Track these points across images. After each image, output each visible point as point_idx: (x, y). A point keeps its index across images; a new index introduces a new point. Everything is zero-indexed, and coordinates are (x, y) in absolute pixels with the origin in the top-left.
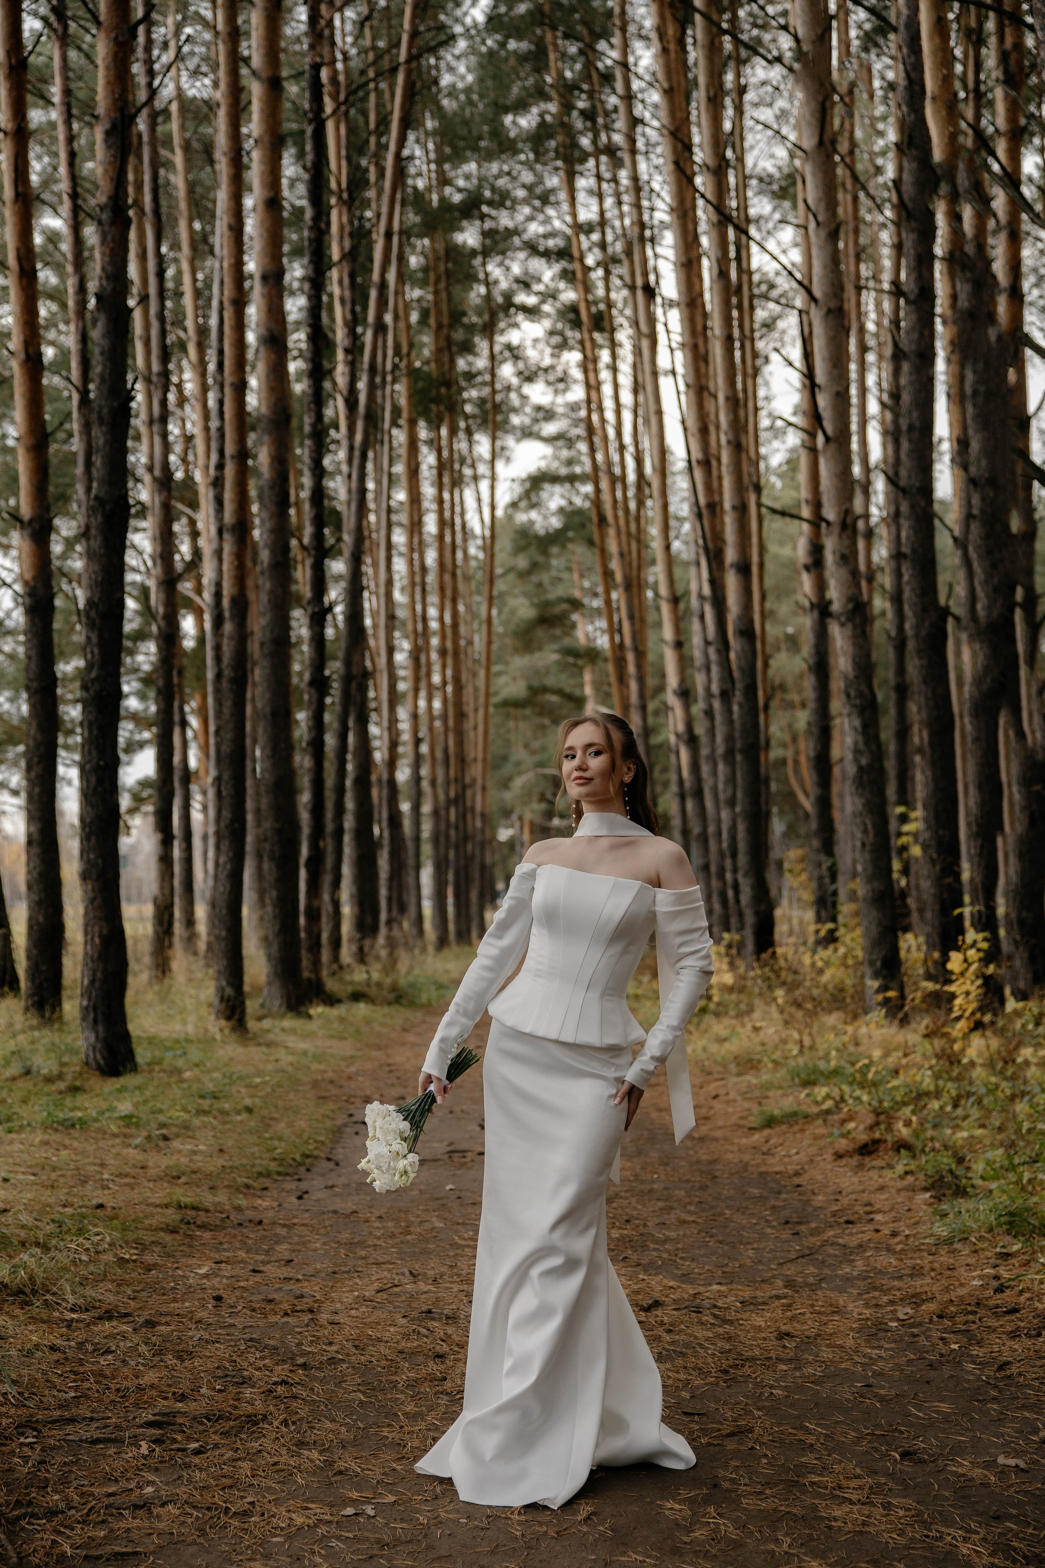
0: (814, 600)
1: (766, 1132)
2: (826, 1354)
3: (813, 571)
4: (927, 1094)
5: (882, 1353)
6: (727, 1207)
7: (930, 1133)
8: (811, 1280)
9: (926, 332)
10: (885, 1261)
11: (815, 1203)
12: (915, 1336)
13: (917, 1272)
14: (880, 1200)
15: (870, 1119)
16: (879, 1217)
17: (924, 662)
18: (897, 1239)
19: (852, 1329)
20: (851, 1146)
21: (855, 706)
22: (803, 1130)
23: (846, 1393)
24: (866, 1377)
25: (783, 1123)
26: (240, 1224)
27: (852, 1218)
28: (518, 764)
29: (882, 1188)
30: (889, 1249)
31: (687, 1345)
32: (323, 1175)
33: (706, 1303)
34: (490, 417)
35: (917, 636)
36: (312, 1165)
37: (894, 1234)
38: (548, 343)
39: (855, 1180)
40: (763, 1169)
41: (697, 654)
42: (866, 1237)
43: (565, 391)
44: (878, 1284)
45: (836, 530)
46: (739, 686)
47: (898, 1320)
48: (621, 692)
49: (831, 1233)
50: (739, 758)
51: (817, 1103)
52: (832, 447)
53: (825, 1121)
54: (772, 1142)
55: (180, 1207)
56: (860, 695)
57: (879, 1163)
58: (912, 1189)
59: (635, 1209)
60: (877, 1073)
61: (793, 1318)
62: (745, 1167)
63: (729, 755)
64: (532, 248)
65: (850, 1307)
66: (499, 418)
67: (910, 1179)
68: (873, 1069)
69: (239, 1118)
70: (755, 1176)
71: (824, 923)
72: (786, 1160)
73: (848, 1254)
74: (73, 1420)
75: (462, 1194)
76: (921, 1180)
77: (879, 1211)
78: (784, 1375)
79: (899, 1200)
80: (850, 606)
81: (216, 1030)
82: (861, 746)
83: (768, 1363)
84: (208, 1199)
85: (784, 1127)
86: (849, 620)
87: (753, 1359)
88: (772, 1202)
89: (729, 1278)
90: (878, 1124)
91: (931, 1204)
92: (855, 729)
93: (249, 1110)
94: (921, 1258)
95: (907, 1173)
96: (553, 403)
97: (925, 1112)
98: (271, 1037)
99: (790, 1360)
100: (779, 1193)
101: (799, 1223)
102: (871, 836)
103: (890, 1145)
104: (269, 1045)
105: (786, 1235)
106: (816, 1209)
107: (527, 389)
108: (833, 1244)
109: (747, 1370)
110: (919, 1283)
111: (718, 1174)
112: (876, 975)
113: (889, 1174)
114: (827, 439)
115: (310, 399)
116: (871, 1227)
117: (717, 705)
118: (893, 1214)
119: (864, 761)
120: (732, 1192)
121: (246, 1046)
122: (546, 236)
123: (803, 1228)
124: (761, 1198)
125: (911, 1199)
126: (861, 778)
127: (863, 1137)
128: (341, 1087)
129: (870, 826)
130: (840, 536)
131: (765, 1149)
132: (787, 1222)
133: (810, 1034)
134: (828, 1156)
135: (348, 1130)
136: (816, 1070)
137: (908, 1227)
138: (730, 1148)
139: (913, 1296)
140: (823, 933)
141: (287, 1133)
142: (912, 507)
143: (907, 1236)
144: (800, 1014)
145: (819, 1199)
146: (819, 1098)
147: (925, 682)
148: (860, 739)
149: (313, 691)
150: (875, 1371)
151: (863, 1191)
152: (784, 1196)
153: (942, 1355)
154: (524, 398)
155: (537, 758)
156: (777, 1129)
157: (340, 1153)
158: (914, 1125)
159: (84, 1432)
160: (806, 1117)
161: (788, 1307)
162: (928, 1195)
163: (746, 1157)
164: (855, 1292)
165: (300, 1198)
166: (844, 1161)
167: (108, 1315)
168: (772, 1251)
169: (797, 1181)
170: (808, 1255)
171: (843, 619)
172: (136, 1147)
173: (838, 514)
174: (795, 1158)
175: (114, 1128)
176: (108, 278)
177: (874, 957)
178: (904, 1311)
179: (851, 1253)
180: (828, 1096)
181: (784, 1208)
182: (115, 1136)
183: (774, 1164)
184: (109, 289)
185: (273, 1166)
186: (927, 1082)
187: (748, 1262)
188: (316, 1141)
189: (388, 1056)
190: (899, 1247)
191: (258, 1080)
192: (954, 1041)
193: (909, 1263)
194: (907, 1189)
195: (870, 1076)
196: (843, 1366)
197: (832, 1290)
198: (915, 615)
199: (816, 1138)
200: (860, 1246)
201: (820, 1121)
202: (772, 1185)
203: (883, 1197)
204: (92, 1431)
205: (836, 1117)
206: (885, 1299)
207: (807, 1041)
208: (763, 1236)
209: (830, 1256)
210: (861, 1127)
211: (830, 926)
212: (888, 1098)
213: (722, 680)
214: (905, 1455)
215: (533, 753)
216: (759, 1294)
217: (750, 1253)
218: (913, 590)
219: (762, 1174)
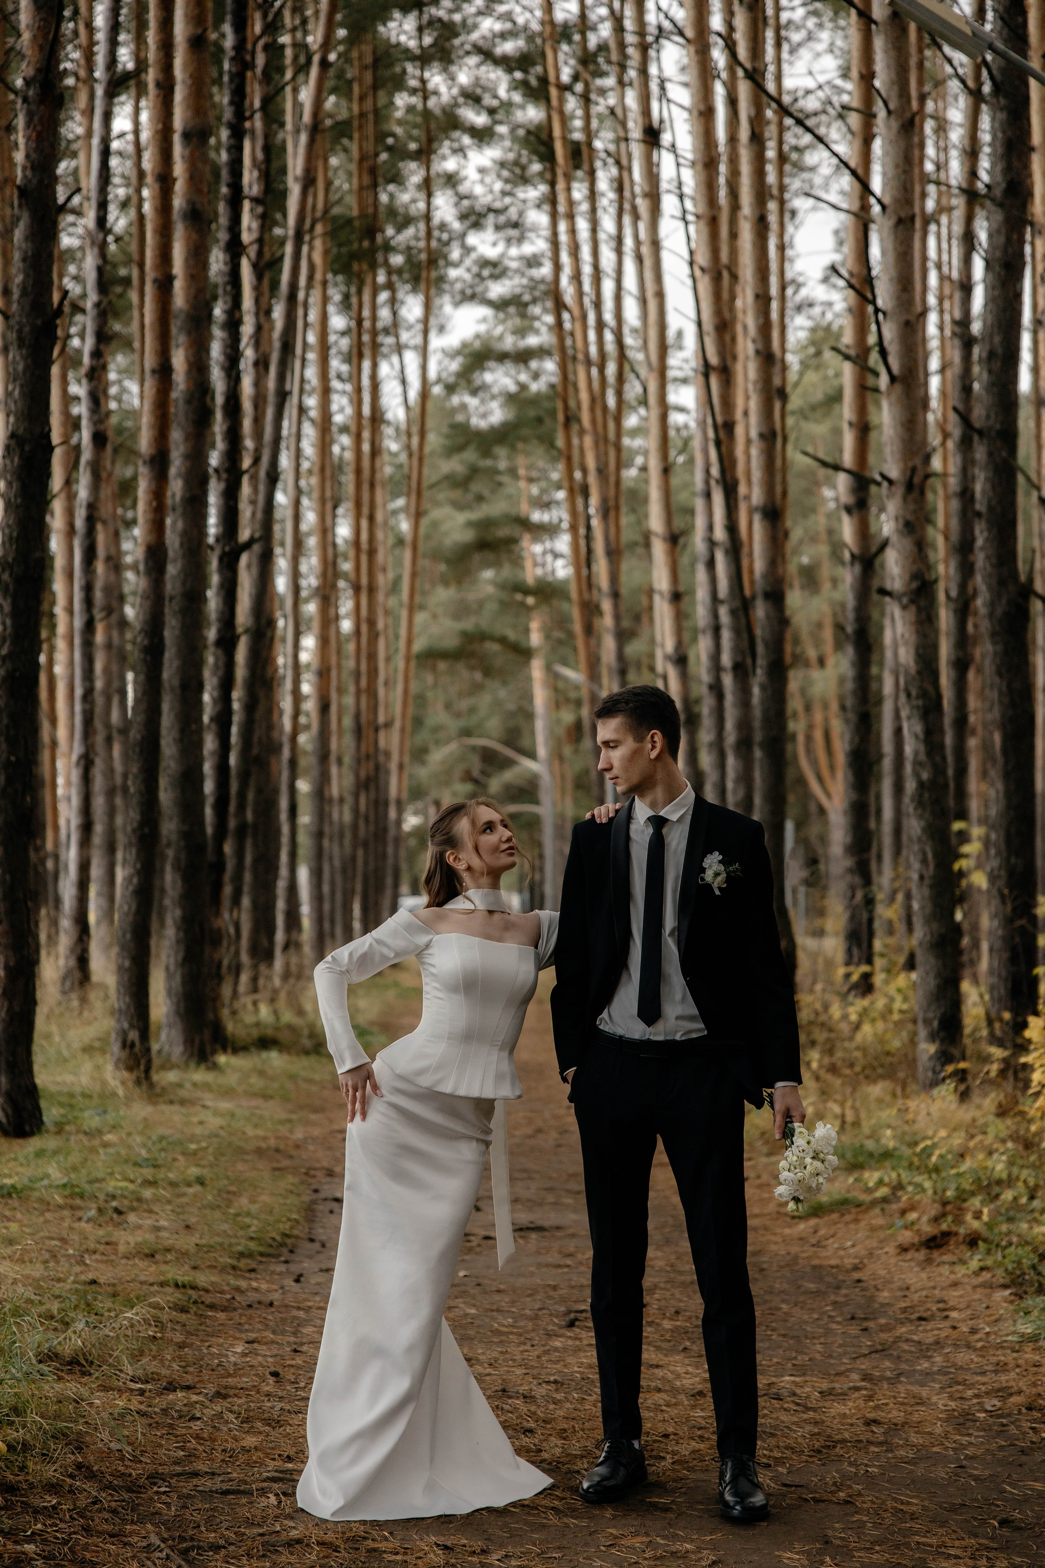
0: (856, 551)
1: (813, 1222)
2: (915, 1439)
3: (855, 513)
4: (999, 1182)
5: (972, 1440)
6: (783, 1301)
7: (1004, 1228)
8: (888, 1374)
9: (1015, 237)
10: (963, 1357)
11: (880, 1300)
12: (1004, 1425)
13: (1001, 1368)
14: (954, 1296)
15: (934, 1210)
16: (954, 1314)
17: (999, 648)
18: (977, 1336)
19: (940, 1419)
20: (916, 1240)
21: (918, 707)
22: (857, 1221)
23: (941, 1473)
24: (959, 1459)
25: (833, 1211)
26: (250, 1306)
27: (924, 1315)
28: (437, 729)
29: (955, 1285)
30: (968, 1346)
31: (776, 1427)
32: (311, 1257)
33: (784, 1392)
34: (424, 274)
35: (991, 615)
36: (294, 1246)
37: (974, 1331)
38: (499, 176)
39: (924, 1275)
40: (815, 1262)
41: (701, 613)
42: (943, 1334)
43: (521, 240)
44: (960, 1379)
45: (899, 491)
46: (761, 662)
47: (986, 1411)
48: (587, 645)
49: (904, 1329)
50: (758, 753)
51: (868, 1190)
52: (898, 388)
53: (883, 1210)
54: (822, 1232)
55: (177, 1285)
56: (923, 694)
57: (947, 1258)
58: (989, 1286)
59: (680, 1301)
60: (941, 1156)
61: (876, 1408)
62: (796, 1258)
63: (744, 745)
64: (486, 54)
65: (934, 1399)
66: (434, 274)
67: (986, 1276)
68: (937, 1152)
69: (191, 1190)
70: (808, 1269)
71: (858, 964)
72: (842, 1253)
73: (924, 1350)
74: (196, 1474)
75: (481, 1281)
76: (1000, 1276)
77: (953, 1309)
78: (877, 1456)
79: (976, 1297)
80: (914, 585)
81: (118, 1083)
82: (922, 757)
83: (858, 1444)
84: (203, 1279)
85: (835, 1216)
86: (912, 601)
87: (843, 1441)
88: (833, 1297)
89: (801, 1370)
90: (944, 1215)
91: (1012, 1302)
92: (916, 736)
93: (201, 1181)
94: (1004, 1355)
95: (982, 1269)
96: (503, 255)
97: (999, 1203)
98: (183, 1093)
99: (881, 1444)
100: (838, 1288)
101: (866, 1319)
102: (932, 867)
103: (961, 1239)
104: (183, 1102)
105: (854, 1330)
106: (883, 1305)
107: (472, 239)
108: (907, 1340)
109: (838, 1450)
110: (1003, 1378)
111: (765, 1266)
112: (932, 1037)
113: (961, 1271)
114: (893, 379)
115: (226, 279)
116: (947, 1324)
117: (728, 681)
118: (969, 1312)
119: (925, 776)
120: (786, 1286)
121: (155, 1104)
122: (503, 36)
123: (871, 1324)
124: (818, 1293)
125: (989, 1296)
126: (921, 796)
127: (928, 1229)
128: (291, 1157)
129: (930, 856)
130: (905, 499)
131: (814, 1241)
132: (853, 1318)
133: (853, 1107)
134: (891, 1249)
135: (321, 1207)
136: (860, 1150)
137: (988, 1324)
138: (773, 1238)
139: (999, 1390)
140: (855, 977)
141: (254, 1208)
142: (990, 454)
143: (988, 1334)
144: (838, 1082)
145: (884, 1296)
146: (871, 1184)
147: (999, 673)
148: (922, 748)
149: (220, 652)
150: (967, 1456)
151: (934, 1288)
152: (844, 1291)
153: (1033, 1443)
154: (468, 250)
155: (462, 723)
156: (826, 1218)
157: (320, 1233)
158: (985, 1218)
159: (207, 1484)
160: (858, 1206)
161: (870, 1398)
162: (1007, 1292)
163: (794, 1249)
164: (937, 1386)
165: (297, 1281)
166: (909, 1255)
167: (171, 1387)
168: (840, 1346)
169: (856, 1275)
170: (882, 1350)
171: (905, 600)
172: (89, 1220)
173: (904, 472)
174: (852, 1251)
175: (59, 1199)
176: (33, 168)
177: (931, 1015)
178: (991, 1403)
179: (928, 1350)
180: (880, 1183)
181: (846, 1304)
182: (60, 1207)
183: (830, 1256)
184: (35, 181)
185: (252, 1245)
186: (999, 1166)
187: (818, 1357)
188: (289, 1220)
189: (331, 1121)
190: (979, 1345)
191: (193, 1146)
192: (1030, 1121)
193: (994, 1360)
194: (983, 1285)
195: (934, 1159)
196: (935, 1449)
197: (911, 1383)
198: (990, 588)
199: (873, 1229)
200: (937, 1343)
201: (877, 1211)
202: (829, 1279)
203: (956, 1294)
204: (217, 1484)
205: (894, 1206)
206: (970, 1393)
207: (850, 1117)
208: (828, 1332)
209: (905, 1351)
210: (925, 1219)
211: (865, 968)
212: (953, 1186)
213: (737, 649)
214: (1004, 1523)
215: (458, 715)
216: (837, 1386)
217: (819, 1347)
218: (988, 558)
219: (814, 1267)
